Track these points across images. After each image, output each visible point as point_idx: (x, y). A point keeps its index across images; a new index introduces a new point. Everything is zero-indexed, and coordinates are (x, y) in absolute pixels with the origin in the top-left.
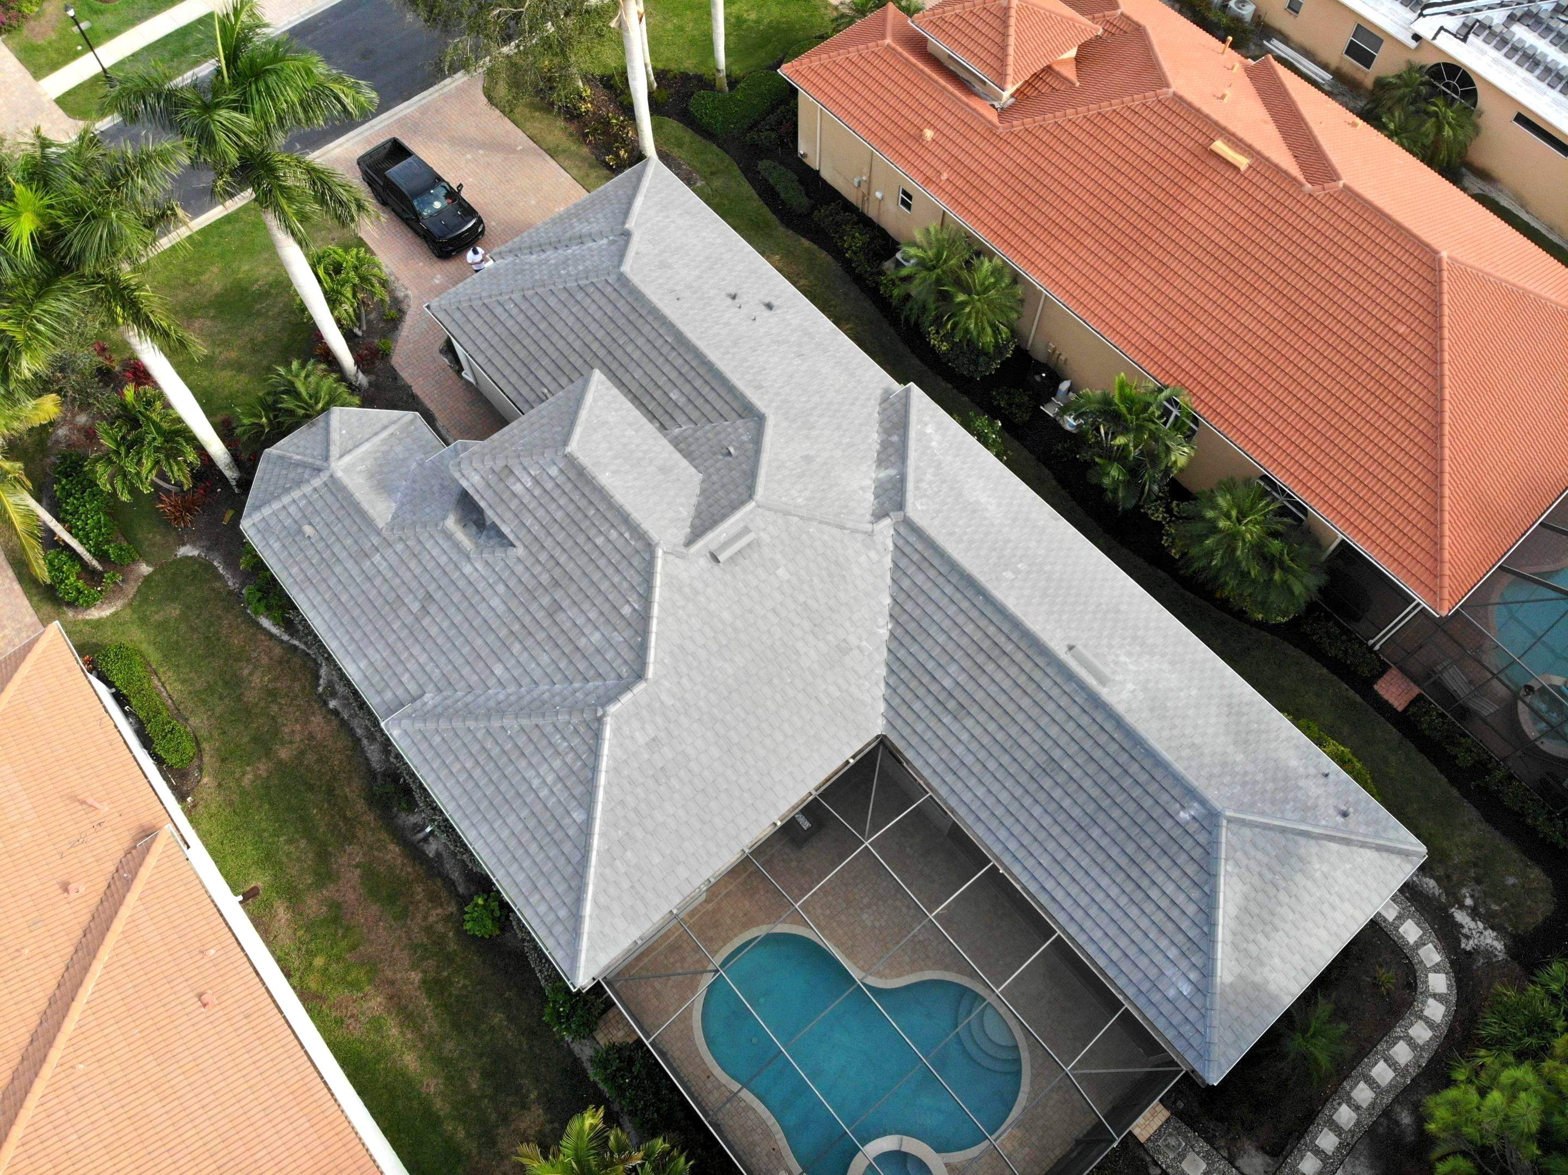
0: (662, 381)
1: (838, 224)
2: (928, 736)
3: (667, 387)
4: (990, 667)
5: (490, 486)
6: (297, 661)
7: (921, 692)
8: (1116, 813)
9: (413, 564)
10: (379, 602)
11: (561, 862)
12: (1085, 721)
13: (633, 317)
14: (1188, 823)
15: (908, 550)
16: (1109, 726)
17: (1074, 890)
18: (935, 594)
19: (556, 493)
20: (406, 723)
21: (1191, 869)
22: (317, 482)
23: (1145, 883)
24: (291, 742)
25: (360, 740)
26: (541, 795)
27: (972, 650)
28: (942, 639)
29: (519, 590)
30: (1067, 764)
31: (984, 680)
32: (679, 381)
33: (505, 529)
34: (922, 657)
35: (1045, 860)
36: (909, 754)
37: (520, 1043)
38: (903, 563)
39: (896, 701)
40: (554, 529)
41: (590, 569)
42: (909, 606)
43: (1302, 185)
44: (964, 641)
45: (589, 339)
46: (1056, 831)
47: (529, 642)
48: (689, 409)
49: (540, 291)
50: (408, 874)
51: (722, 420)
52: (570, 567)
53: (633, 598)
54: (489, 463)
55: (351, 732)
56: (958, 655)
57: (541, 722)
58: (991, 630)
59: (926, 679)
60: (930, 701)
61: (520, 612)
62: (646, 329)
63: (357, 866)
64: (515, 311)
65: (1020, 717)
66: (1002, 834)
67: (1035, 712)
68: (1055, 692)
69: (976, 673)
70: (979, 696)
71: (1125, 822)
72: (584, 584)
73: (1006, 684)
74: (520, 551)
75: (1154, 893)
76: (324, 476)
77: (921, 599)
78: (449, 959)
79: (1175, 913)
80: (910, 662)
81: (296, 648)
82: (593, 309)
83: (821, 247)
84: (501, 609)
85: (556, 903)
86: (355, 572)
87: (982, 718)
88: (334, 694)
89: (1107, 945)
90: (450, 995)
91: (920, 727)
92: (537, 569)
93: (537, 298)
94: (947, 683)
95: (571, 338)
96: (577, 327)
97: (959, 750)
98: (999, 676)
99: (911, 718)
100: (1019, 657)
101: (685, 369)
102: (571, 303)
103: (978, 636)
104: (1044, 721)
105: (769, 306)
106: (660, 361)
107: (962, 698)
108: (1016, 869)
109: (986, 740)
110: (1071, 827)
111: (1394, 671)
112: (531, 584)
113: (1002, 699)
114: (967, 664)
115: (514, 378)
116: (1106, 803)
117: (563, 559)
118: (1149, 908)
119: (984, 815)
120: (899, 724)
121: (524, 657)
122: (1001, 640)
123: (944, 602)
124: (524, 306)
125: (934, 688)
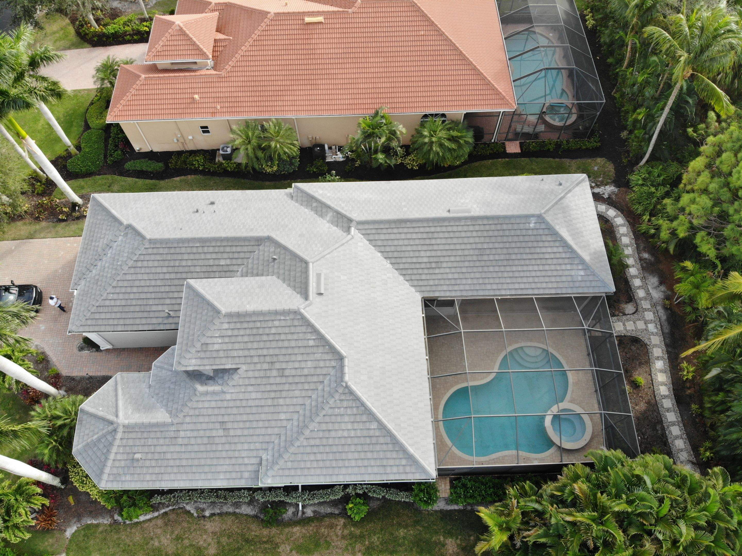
0: (211, 262)
1: (185, 162)
2: (436, 282)
3: (217, 262)
4: (433, 242)
5: (203, 358)
6: (172, 517)
7: (420, 271)
8: (513, 245)
9: (201, 419)
10: (202, 448)
11: (385, 447)
12: (477, 228)
13: (172, 251)
14: (535, 226)
15: (369, 232)
16: (485, 222)
17: (525, 280)
18: (393, 236)
19: (236, 332)
20: (270, 473)
21: (549, 238)
22: (119, 435)
23: (541, 256)
24: (209, 544)
25: (235, 512)
26: (352, 435)
27: (422, 242)
28: (409, 248)
29: (259, 381)
30: (485, 246)
31: (436, 247)
32: (219, 256)
33: (227, 367)
34: (409, 260)
35: (508, 281)
36: (437, 294)
37: (418, 530)
38: (371, 237)
39: (416, 283)
40: (249, 345)
41: (280, 344)
42: (388, 249)
43: (348, 12)
44: (417, 242)
45: (161, 276)
46: (502, 269)
47: (284, 394)
48: (234, 262)
49: (118, 278)
50: (313, 530)
51: (253, 254)
52: (271, 352)
53: (309, 336)
54: (193, 350)
55: (228, 514)
56: (420, 248)
57: (324, 413)
58: (422, 230)
59: (418, 266)
60: (426, 271)
61: (268, 388)
62: (183, 250)
63: (291, 551)
64: (115, 296)
65: (458, 247)
66: (489, 287)
67: (460, 241)
68: (460, 229)
69: (431, 248)
70: (439, 253)
71: (518, 245)
72: (284, 351)
73: (443, 241)
74: (244, 367)
75: (547, 256)
76: (121, 429)
77: (390, 243)
78: (362, 536)
79: (558, 255)
80: (407, 266)
81: (166, 513)
82: (151, 264)
83: (185, 175)
84: (259, 395)
85: (397, 462)
86: (178, 449)
87: (447, 259)
88: (203, 510)
89: (550, 285)
90: (377, 546)
91: (431, 283)
92: (259, 366)
93: (120, 282)
94: (425, 260)
95: (153, 283)
96: (151, 277)
97: (450, 276)
98: (439, 241)
99: (425, 283)
100: (438, 229)
101: (217, 250)
102: (138, 270)
103: (420, 236)
104: (466, 241)
105: (212, 203)
106: (203, 256)
107: (435, 260)
108: (503, 292)
109: (455, 265)
110: (505, 263)
111: (507, 143)
112: (262, 374)
113: (447, 247)
114: (425, 248)
115: (144, 321)
116: (507, 245)
117: (265, 352)
118: (550, 262)
119: (478, 287)
120: (423, 289)
121: (288, 401)
122: (428, 230)
123: (398, 236)
124: (118, 290)
125: (423, 266)
